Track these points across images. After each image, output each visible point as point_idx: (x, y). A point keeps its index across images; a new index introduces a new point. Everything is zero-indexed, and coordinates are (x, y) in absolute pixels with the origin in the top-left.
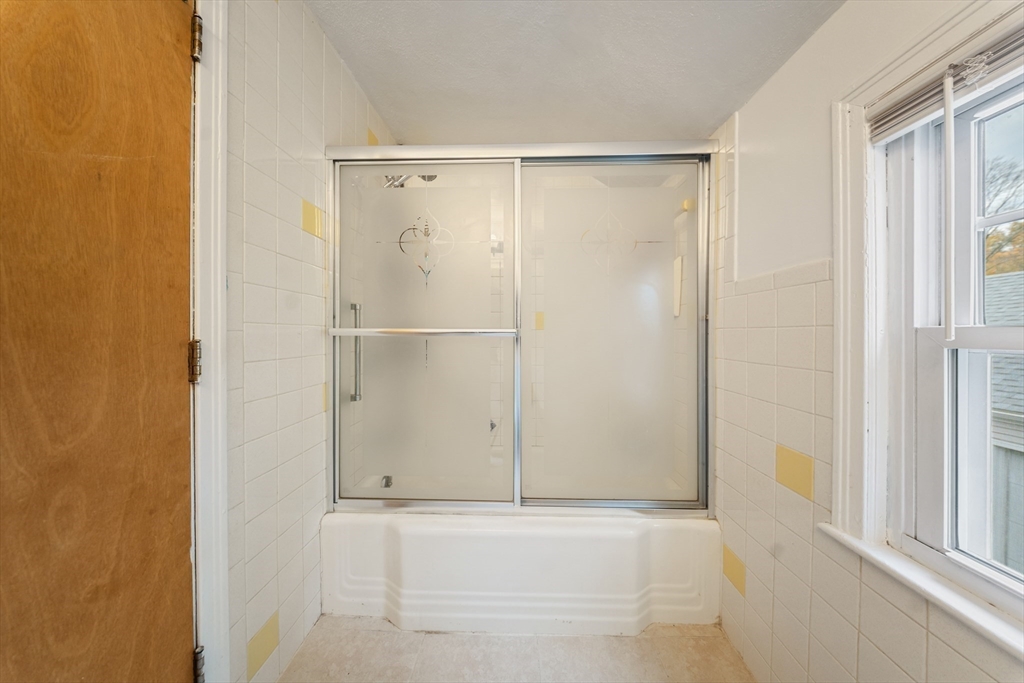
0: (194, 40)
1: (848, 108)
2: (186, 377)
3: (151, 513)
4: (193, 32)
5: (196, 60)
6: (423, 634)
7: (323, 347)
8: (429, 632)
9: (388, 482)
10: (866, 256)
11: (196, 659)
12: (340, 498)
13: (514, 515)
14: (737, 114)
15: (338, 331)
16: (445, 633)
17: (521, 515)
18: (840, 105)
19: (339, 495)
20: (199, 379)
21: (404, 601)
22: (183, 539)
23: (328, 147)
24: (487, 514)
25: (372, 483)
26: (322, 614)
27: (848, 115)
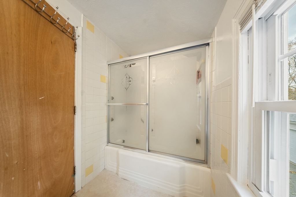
0: (75, 47)
1: (235, 21)
2: (74, 113)
3: (68, 138)
4: (75, 46)
5: (76, 51)
6: (123, 179)
7: (106, 108)
8: (124, 179)
9: (124, 142)
10: (239, 75)
11: (74, 168)
12: (109, 143)
13: (146, 154)
14: (216, 27)
15: (109, 104)
16: (128, 180)
17: (148, 154)
18: (233, 20)
19: (109, 142)
20: (76, 114)
21: (119, 170)
22: (73, 145)
23: (107, 62)
24: (140, 152)
25: (120, 141)
26: (105, 169)
27: (235, 23)
